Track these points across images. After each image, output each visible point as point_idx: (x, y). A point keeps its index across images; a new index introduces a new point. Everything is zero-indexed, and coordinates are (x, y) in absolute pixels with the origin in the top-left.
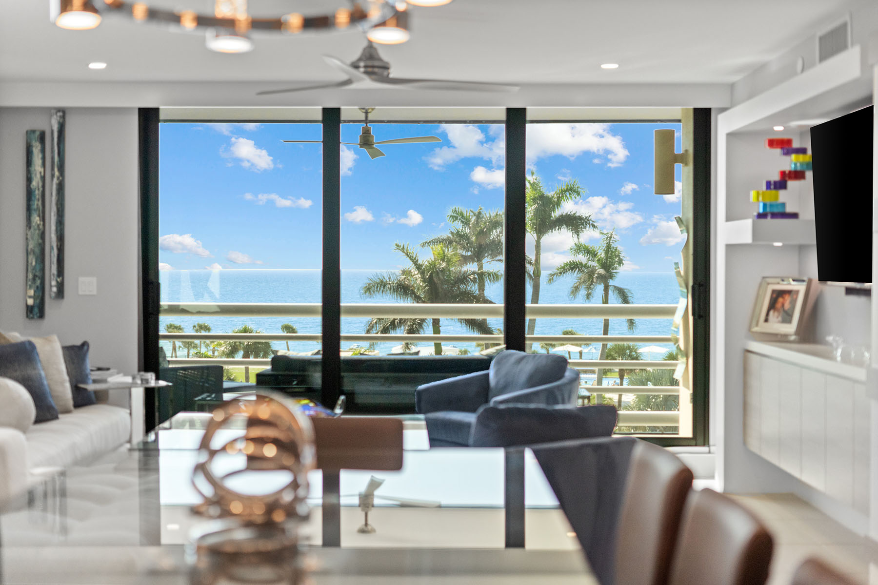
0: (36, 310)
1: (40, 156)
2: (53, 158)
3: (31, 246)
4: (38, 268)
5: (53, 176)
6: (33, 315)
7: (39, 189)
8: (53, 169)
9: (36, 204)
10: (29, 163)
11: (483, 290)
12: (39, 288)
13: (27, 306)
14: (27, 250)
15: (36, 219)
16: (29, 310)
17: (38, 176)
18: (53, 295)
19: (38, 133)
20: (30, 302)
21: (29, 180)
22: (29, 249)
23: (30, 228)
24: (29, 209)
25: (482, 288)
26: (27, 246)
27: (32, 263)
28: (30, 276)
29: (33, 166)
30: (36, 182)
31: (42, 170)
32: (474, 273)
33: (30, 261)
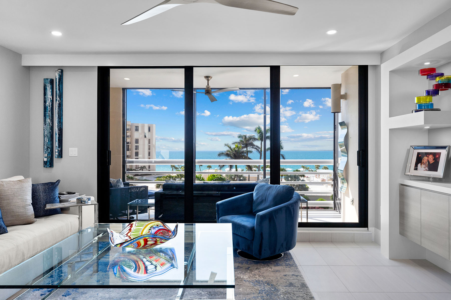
0: (48, 163)
1: (50, 90)
2: (56, 92)
3: (46, 133)
4: (49, 143)
5: (56, 100)
6: (47, 166)
7: (50, 106)
8: (56, 97)
9: (48, 113)
10: (45, 94)
11: (248, 155)
12: (50, 153)
13: (44, 161)
14: (44, 135)
15: (48, 121)
16: (45, 163)
17: (49, 100)
18: (57, 156)
19: (49, 80)
20: (45, 159)
21: (45, 102)
22: (45, 135)
23: (45, 125)
24: (45, 116)
25: (247, 155)
26: (44, 133)
27: (46, 141)
28: (46, 147)
29: (47, 95)
30: (48, 103)
31: (51, 97)
32: (245, 151)
33: (45, 140)
